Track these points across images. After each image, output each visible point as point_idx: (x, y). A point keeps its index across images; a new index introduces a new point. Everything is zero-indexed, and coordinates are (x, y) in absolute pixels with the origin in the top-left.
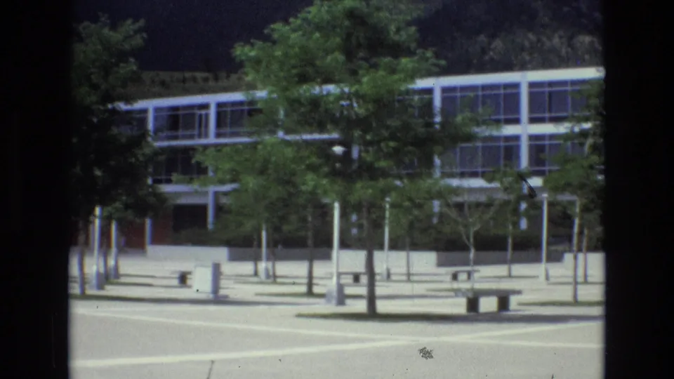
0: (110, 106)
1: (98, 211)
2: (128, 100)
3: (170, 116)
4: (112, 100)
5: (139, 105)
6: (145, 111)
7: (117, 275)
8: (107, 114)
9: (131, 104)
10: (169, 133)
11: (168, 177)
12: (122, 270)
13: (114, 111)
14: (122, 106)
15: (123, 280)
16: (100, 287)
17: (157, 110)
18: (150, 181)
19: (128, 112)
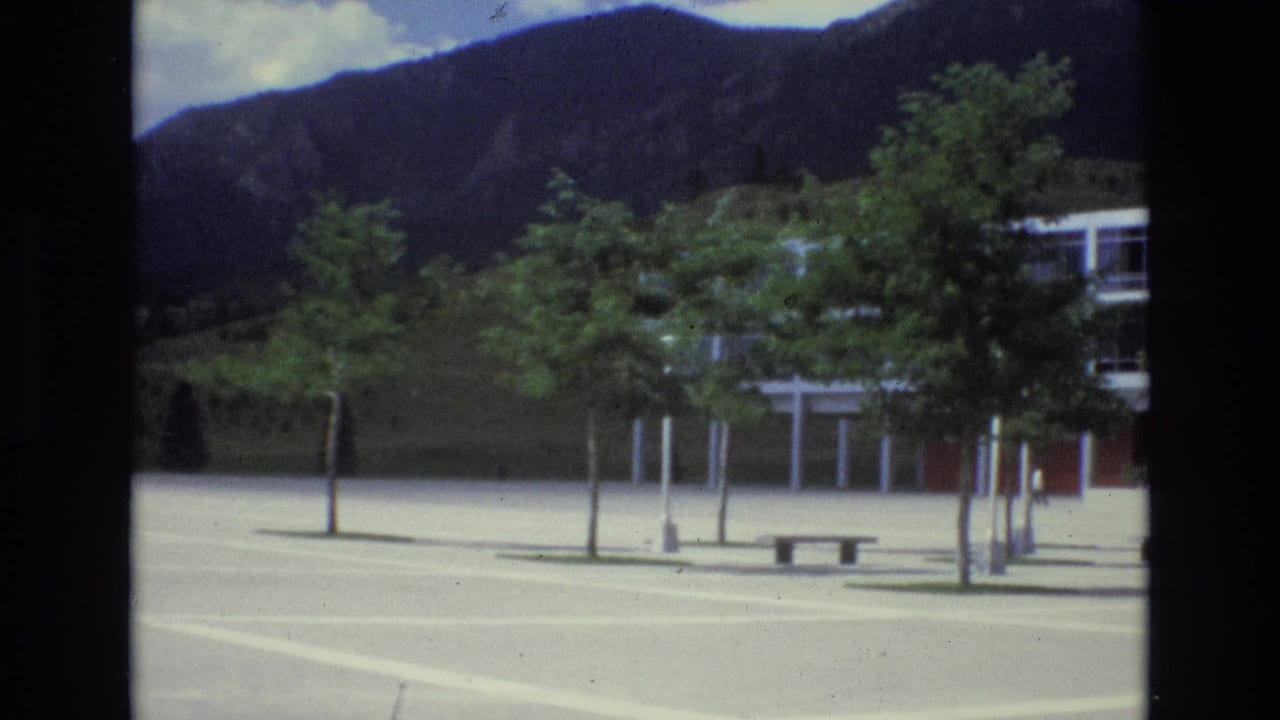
0: (1016, 226)
1: (996, 425)
2: (1051, 212)
3: (1124, 245)
4: (1021, 215)
5: (1073, 222)
6: (1080, 235)
7: (1030, 547)
8: (1011, 242)
9: (1056, 221)
10: (1129, 277)
11: (1128, 360)
12: (1039, 537)
13: (1023, 235)
14: (1039, 225)
15: (1040, 554)
16: (997, 568)
17: (1103, 233)
18: (1091, 367)
19: (1050, 236)
